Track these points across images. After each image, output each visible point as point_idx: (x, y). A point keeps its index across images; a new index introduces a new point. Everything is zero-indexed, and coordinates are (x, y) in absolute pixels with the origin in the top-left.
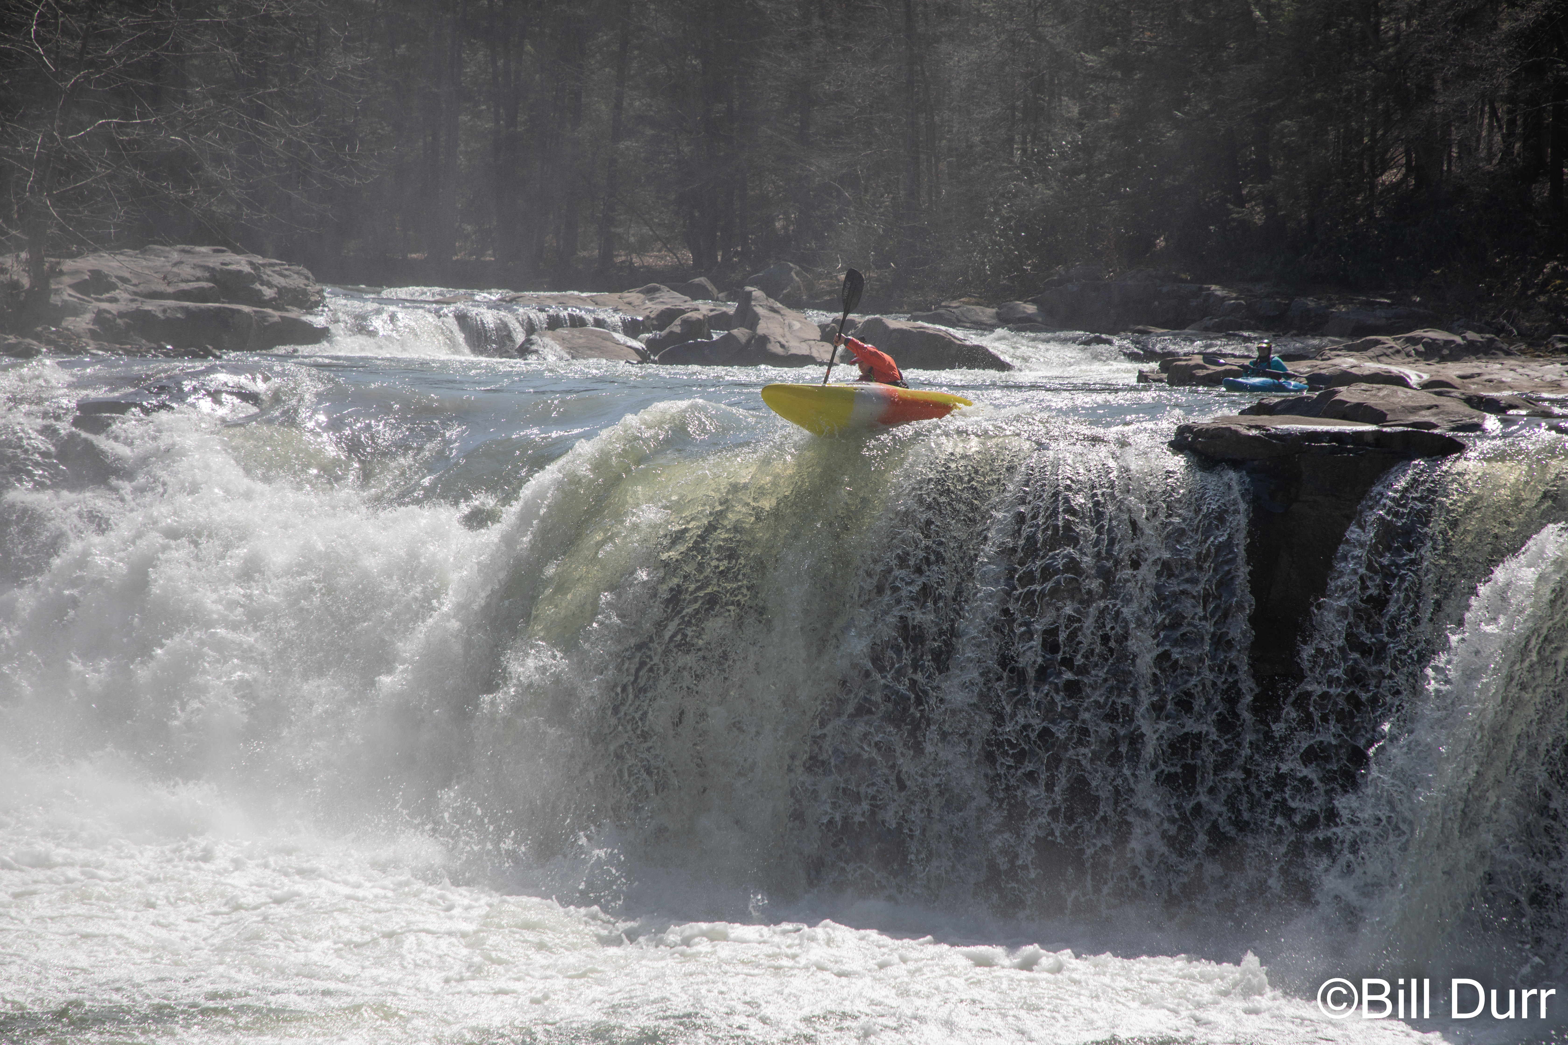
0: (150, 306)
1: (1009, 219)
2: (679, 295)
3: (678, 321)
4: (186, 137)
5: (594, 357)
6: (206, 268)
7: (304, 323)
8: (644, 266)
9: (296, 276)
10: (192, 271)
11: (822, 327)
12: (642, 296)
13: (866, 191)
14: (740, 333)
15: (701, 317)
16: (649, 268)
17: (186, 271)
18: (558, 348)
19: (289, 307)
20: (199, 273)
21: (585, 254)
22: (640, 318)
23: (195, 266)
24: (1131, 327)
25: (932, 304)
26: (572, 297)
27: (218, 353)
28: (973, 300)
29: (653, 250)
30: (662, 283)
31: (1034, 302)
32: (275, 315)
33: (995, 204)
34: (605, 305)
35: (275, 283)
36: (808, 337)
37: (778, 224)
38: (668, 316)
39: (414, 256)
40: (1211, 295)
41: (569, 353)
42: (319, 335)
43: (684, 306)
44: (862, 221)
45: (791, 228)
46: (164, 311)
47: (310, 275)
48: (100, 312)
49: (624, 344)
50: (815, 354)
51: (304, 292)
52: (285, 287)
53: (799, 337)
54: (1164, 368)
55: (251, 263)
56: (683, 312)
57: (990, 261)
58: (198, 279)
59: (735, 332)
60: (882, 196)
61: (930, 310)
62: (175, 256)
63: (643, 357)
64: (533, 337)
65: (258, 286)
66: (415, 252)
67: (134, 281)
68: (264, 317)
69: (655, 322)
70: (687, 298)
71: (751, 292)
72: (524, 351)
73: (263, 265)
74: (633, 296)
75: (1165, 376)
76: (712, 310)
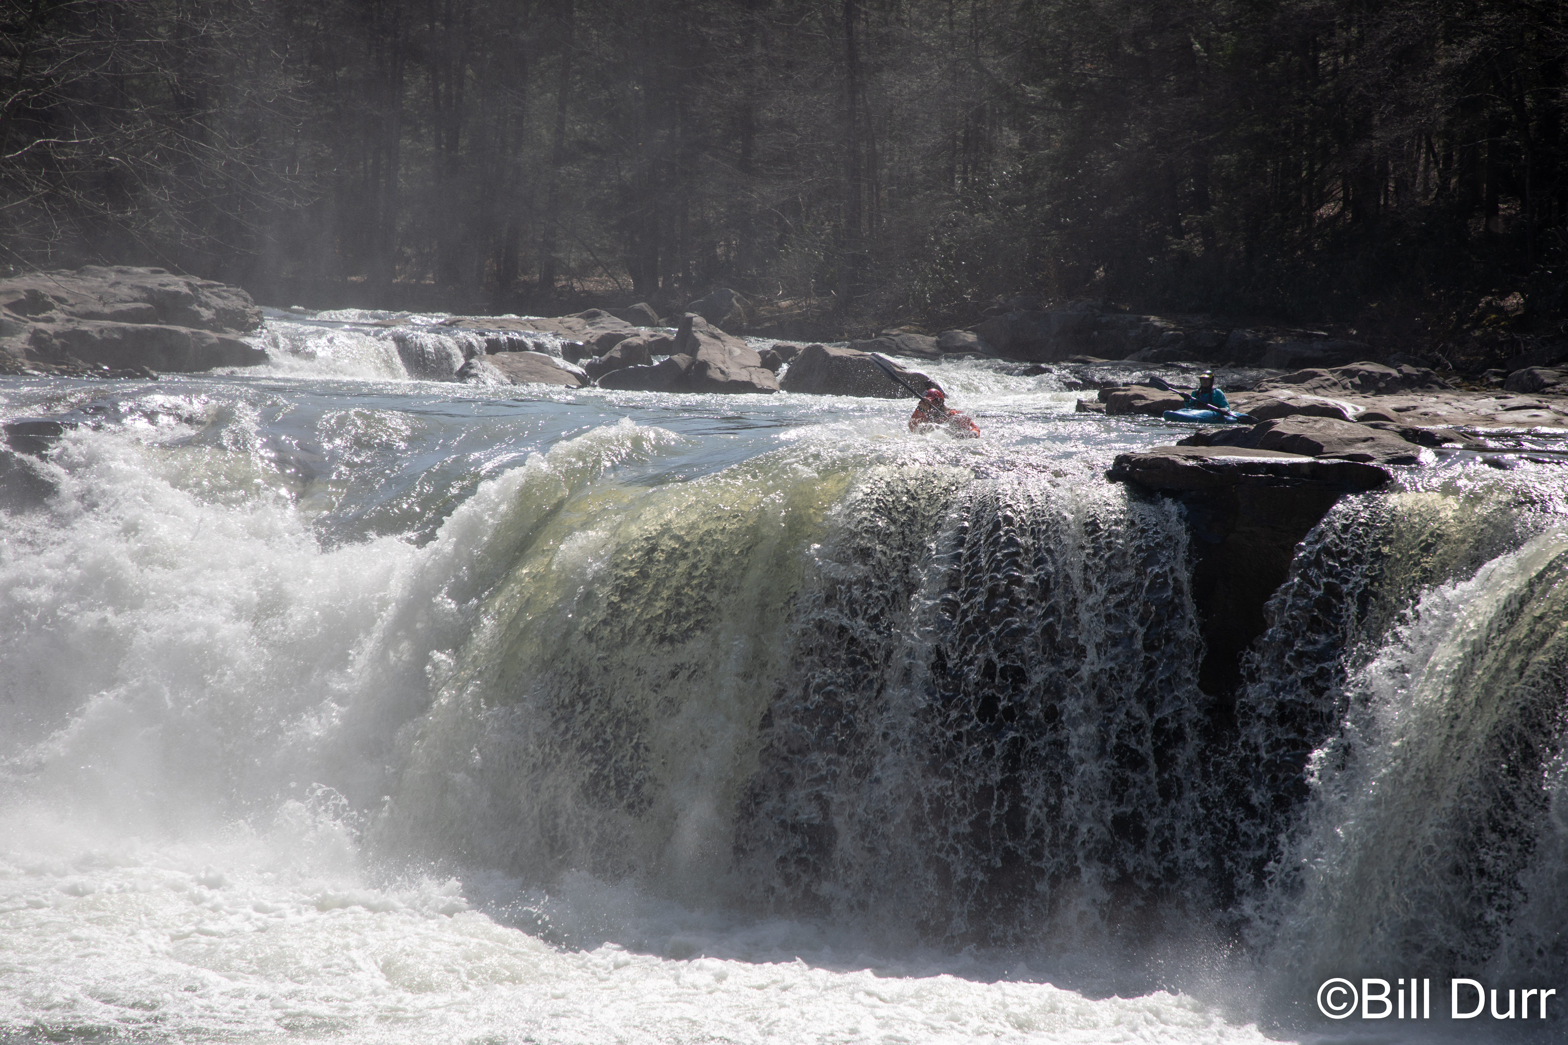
0: (87, 326)
1: (950, 247)
2: (619, 320)
3: (618, 347)
4: (124, 158)
5: (534, 381)
6: (144, 289)
7: (243, 345)
8: (584, 291)
9: (234, 298)
10: (129, 292)
11: (763, 354)
12: (582, 321)
13: (807, 218)
14: (681, 359)
15: (641, 342)
16: (589, 293)
17: (124, 291)
18: (498, 372)
19: (228, 329)
20: (136, 294)
21: (526, 278)
22: (580, 343)
23: (133, 287)
24: (1071, 357)
25: (872, 331)
26: (511, 321)
27: (155, 374)
28: (913, 328)
29: (593, 275)
30: (603, 307)
31: (974, 331)
32: (213, 337)
33: (936, 233)
34: (545, 329)
35: (213, 304)
36: (748, 363)
37: (719, 251)
38: (608, 342)
39: (354, 278)
40: (1151, 324)
41: (508, 377)
42: (259, 357)
43: (625, 332)
44: (803, 248)
45: (732, 255)
46: (101, 332)
47: (249, 297)
48: (36, 333)
49: (564, 369)
50: (755, 381)
51: (243, 314)
52: (223, 309)
53: (739, 364)
54: (1102, 398)
55: (189, 285)
56: (624, 337)
57: (930, 290)
58: (135, 300)
59: (675, 357)
60: (823, 223)
61: (870, 337)
62: (113, 277)
63: (583, 381)
64: (473, 361)
65: (195, 307)
66: (355, 275)
67: (71, 301)
68: (202, 338)
69: (595, 347)
70: (627, 323)
71: (691, 318)
72: (464, 375)
73: (201, 286)
74: (573, 320)
75: (1103, 405)
76: (652, 336)
